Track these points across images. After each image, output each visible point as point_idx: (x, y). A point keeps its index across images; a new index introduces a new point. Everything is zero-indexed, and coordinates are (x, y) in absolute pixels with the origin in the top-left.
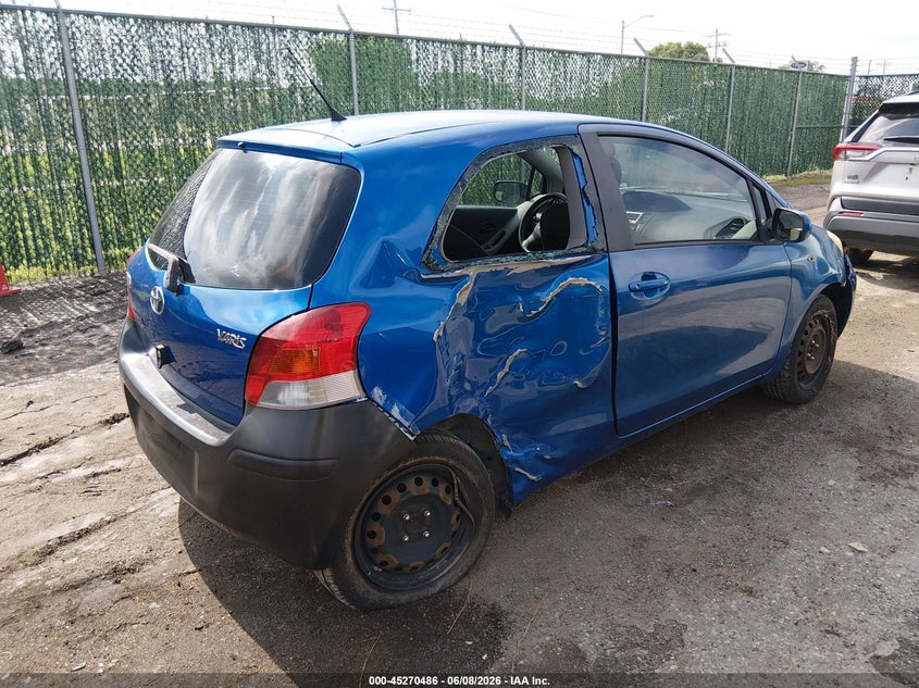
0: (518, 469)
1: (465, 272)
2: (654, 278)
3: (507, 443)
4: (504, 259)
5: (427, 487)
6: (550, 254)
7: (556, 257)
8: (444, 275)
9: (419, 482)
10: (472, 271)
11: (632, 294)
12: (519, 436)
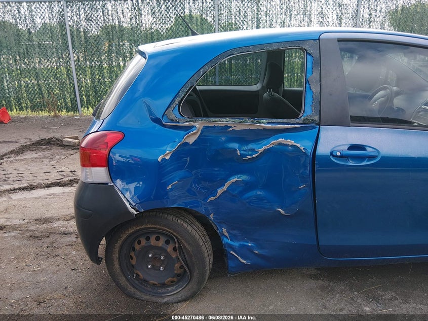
0: (231, 252)
1: (192, 124)
2: (365, 150)
3: (226, 234)
4: (224, 120)
5: (161, 243)
6: (264, 121)
7: (268, 123)
8: (178, 124)
9: (158, 239)
10: (199, 125)
11: (332, 158)
12: (236, 232)
